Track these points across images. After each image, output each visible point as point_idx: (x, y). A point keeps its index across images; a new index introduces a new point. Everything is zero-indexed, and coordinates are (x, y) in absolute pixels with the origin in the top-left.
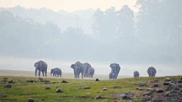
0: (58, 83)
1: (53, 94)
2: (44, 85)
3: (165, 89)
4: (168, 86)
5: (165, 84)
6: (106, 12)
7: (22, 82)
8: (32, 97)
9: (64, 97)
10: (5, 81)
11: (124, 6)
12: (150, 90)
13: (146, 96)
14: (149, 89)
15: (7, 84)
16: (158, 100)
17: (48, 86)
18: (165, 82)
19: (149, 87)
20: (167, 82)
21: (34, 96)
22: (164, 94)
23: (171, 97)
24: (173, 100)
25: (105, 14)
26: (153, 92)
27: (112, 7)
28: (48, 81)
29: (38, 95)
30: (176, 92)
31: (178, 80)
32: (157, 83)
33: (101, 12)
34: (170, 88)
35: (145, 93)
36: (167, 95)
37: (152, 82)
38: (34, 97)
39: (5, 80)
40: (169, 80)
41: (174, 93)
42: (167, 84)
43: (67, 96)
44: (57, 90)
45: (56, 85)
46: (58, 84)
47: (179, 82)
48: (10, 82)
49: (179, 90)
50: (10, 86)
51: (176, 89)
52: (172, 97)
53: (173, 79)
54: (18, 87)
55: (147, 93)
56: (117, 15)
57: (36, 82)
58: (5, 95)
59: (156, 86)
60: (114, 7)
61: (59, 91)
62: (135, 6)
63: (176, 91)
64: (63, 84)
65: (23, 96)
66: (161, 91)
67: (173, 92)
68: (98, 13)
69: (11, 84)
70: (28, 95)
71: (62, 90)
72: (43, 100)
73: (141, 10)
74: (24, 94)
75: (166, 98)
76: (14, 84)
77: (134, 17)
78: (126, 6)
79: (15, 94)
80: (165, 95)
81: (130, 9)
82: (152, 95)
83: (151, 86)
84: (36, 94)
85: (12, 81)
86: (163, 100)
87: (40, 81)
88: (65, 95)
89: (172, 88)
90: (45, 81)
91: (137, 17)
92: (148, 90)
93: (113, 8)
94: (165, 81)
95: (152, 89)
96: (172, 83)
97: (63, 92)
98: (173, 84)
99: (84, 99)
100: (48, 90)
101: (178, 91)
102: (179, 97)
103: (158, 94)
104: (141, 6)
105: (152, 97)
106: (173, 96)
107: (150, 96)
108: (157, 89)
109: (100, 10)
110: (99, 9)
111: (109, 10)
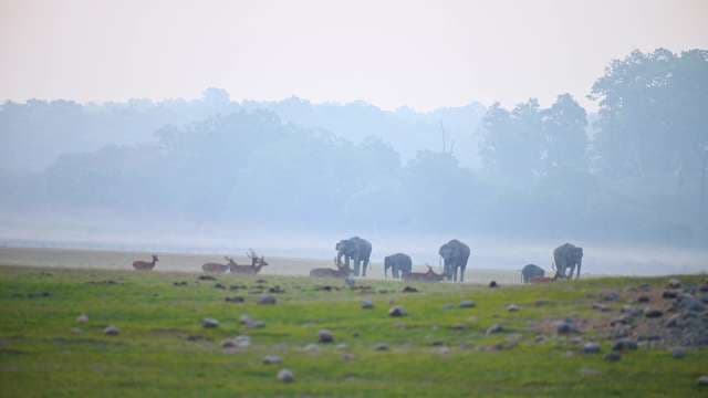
0: (393, 292)
1: (381, 321)
2: (358, 299)
3: (667, 309)
4: (674, 300)
5: (666, 296)
6: (515, 112)
7: (304, 291)
8: (328, 328)
9: (408, 327)
10: (260, 287)
11: (560, 97)
12: (629, 311)
13: (618, 326)
14: (626, 307)
15: (265, 294)
16: (647, 336)
17: (368, 299)
18: (666, 290)
19: (627, 303)
20: (672, 291)
21: (333, 325)
22: (663, 321)
23: (682, 327)
24: (688, 335)
25: (513, 117)
26: (635, 315)
27: (531, 100)
28: (369, 288)
29: (343, 324)
30: (695, 316)
31: (700, 286)
32: (646, 294)
33: (504, 113)
34: (680, 304)
35: (615, 318)
36: (673, 324)
37: (633, 290)
38: (332, 329)
39: (262, 284)
40: (677, 286)
41: (689, 319)
42: (673, 296)
43: (416, 327)
44: (391, 310)
45: (389, 298)
46: (394, 295)
47: (704, 290)
48: (272, 290)
49: (702, 309)
50: (273, 301)
51: (696, 308)
52: (686, 330)
53: (687, 281)
54: (292, 302)
55: (622, 317)
56: (545, 119)
57: (337, 289)
58: (260, 322)
59: (644, 300)
60: (536, 100)
61: (397, 314)
62: (589, 97)
63: (694, 313)
64: (407, 294)
65: (305, 326)
66: (656, 314)
67: (688, 315)
68: (497, 115)
69: (274, 295)
70: (317, 322)
71: (402, 312)
72: (356, 335)
73: (604, 107)
74: (308, 322)
75: (669, 330)
76: (284, 295)
77: (586, 123)
78: (567, 95)
79: (285, 322)
80: (667, 323)
81: (576, 105)
82: (634, 324)
83: (630, 301)
84: (338, 319)
85: (278, 287)
86: (660, 334)
87: (347, 286)
88: (412, 323)
89: (684, 306)
90: (361, 287)
91: (595, 125)
92: (623, 311)
93: (534, 102)
94: (667, 288)
95: (634, 308)
96: (686, 291)
97: (406, 315)
98: (688, 295)
99: (459, 332)
100: (369, 311)
101: (700, 314)
102: (702, 328)
103: (650, 320)
104: (604, 97)
105: (633, 328)
106: (688, 325)
107: (628, 327)
108: (647, 308)
109: (500, 107)
110: (498, 104)
111: (523, 107)
